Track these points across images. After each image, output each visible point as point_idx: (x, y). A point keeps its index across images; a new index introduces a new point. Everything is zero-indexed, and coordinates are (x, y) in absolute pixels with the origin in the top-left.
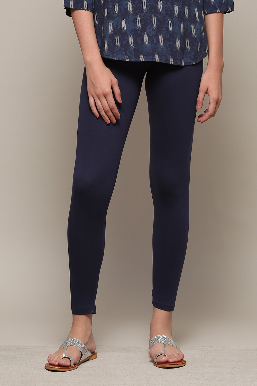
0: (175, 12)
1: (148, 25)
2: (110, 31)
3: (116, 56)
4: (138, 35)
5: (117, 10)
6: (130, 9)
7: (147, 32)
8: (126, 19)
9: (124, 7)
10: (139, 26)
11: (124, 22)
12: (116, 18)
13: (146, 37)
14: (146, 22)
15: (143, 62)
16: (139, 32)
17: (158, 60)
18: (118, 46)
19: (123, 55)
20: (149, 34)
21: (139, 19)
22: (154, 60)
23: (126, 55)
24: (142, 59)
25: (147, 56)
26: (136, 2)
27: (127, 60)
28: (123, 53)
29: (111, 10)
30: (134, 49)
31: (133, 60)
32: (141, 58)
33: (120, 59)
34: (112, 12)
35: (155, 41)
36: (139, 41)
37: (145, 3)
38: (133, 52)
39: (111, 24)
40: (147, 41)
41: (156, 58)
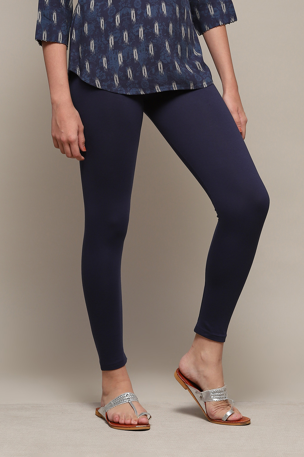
0: (183, 34)
1: (162, 52)
2: (120, 63)
3: (130, 90)
4: (151, 64)
5: (127, 39)
6: (141, 35)
7: (161, 59)
8: (138, 48)
9: (134, 35)
10: (152, 53)
11: (135, 51)
12: (126, 47)
13: (160, 65)
14: (159, 49)
15: (159, 92)
16: (153, 61)
17: (176, 88)
18: (131, 79)
19: (137, 88)
20: (164, 61)
21: (151, 46)
22: (172, 89)
23: (140, 87)
24: (158, 89)
25: (162, 85)
26: (148, 27)
27: (142, 93)
28: (137, 86)
29: (119, 40)
30: (148, 80)
31: (148, 92)
32: (156, 89)
33: (134, 93)
34: (121, 41)
35: (171, 69)
36: (153, 70)
37: (158, 27)
38: (148, 83)
39: (120, 55)
40: (162, 69)
41: (173, 86)
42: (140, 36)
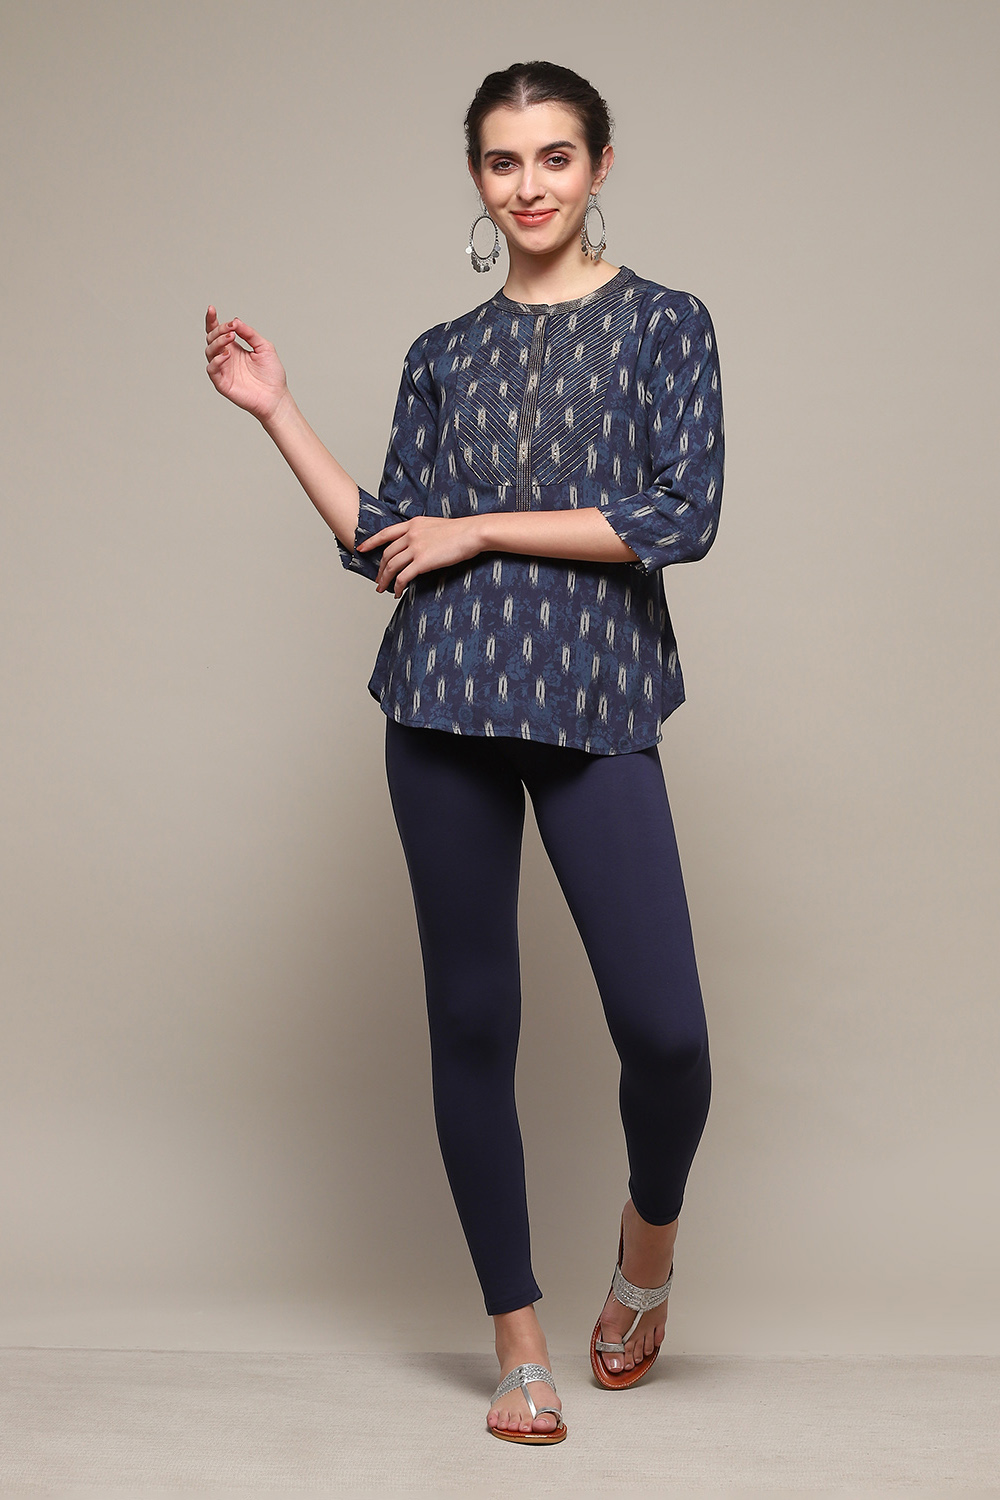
1: (512, 656)
2: (429, 668)
3: (436, 720)
4: (486, 678)
6: (476, 618)
7: (507, 671)
8: (466, 641)
9: (463, 615)
10: (492, 657)
11: (459, 646)
12: (445, 638)
13: (503, 682)
14: (508, 649)
15: (491, 737)
16: (489, 671)
17: (528, 736)
18: (441, 699)
19: (448, 718)
20: (511, 675)
21: (491, 642)
22: (518, 736)
23: (455, 718)
24: (489, 731)
25: (500, 724)
26: (491, 603)
27: (457, 730)
28: (449, 715)
29: (436, 622)
30: (473, 708)
31: (470, 732)
32: (487, 729)
33: (443, 728)
34: (438, 625)
35: (525, 692)
36: (487, 691)
37: (511, 606)
38: (472, 714)
39: (433, 653)
40: (505, 690)
41: (523, 730)
42: (473, 619)
